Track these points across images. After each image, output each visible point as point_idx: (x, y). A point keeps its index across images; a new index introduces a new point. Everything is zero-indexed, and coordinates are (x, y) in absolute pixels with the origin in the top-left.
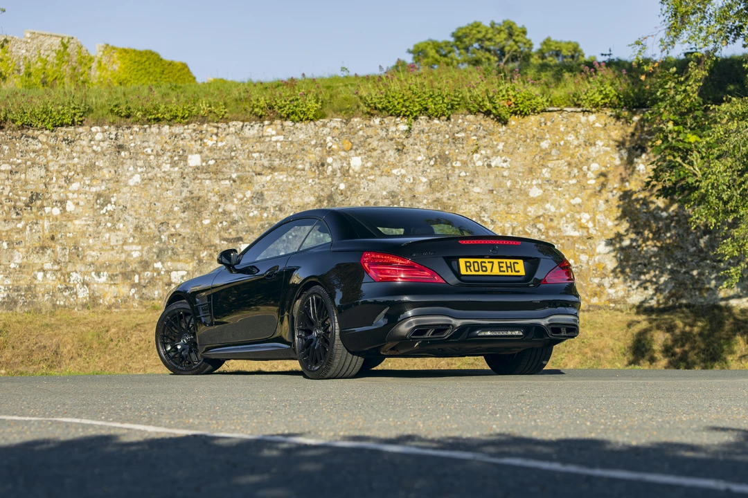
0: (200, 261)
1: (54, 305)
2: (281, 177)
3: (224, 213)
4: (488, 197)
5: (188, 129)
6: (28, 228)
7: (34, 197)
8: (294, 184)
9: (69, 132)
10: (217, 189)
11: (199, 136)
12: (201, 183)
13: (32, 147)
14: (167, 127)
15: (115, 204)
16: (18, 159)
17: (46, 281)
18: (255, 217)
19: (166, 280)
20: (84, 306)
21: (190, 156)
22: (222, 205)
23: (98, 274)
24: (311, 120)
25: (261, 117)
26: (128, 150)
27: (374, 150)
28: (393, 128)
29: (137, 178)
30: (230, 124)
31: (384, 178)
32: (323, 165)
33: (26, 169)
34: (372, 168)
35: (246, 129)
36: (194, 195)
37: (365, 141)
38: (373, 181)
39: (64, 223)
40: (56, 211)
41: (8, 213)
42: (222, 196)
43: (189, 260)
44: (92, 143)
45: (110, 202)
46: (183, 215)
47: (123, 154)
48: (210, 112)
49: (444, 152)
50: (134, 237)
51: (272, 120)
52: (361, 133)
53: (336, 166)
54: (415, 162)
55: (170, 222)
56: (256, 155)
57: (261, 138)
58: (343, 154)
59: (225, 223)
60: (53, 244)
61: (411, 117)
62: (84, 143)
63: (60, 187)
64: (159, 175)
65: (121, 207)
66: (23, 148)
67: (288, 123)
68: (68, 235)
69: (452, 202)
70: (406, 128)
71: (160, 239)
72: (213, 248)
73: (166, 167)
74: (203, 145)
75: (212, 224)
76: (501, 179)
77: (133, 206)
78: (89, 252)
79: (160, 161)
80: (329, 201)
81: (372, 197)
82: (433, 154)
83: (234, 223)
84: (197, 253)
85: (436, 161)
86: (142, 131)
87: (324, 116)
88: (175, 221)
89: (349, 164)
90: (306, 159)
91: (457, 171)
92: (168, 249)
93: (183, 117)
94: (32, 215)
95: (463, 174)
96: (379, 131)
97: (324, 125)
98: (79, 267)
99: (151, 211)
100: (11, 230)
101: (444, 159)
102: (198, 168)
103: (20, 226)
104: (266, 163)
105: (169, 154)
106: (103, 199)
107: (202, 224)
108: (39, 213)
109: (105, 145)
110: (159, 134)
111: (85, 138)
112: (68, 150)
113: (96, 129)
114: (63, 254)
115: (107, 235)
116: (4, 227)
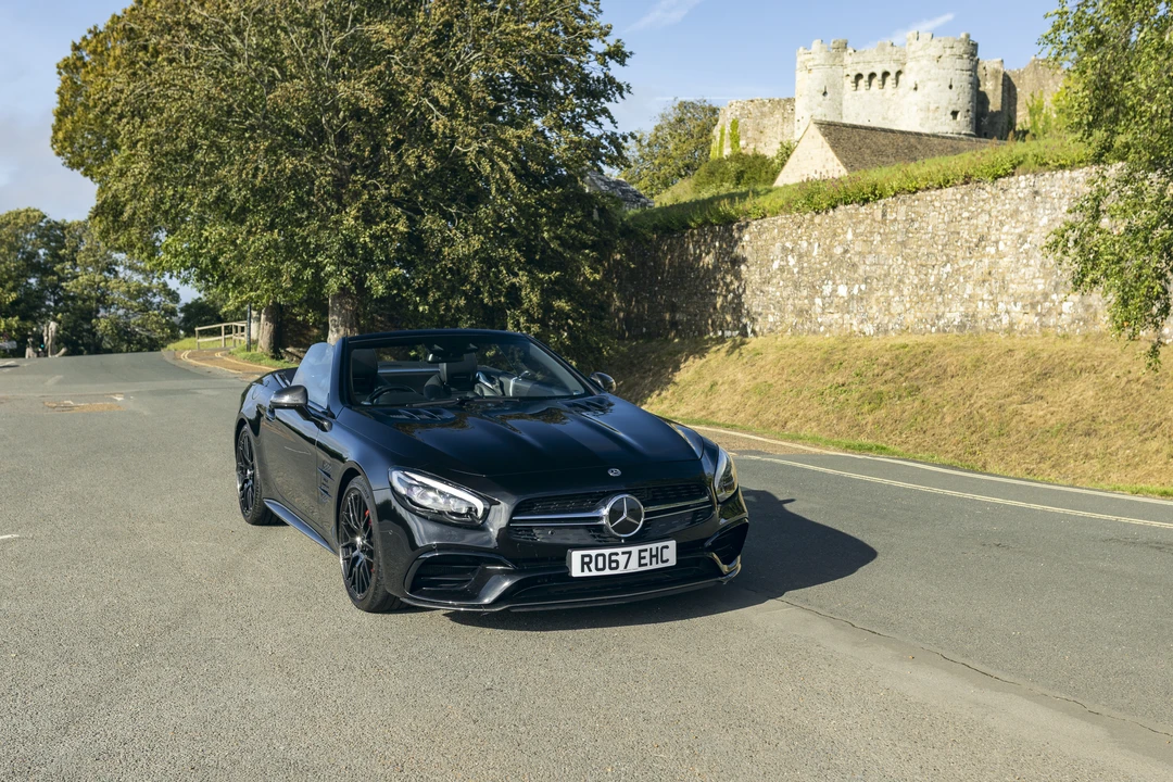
1: (987, 330)
6: (976, 265)
7: (981, 239)
9: (1005, 183)
13: (982, 197)
14: (1068, 172)
15: (1030, 243)
16: (973, 207)
17: (984, 309)
19: (1059, 311)
20: (1004, 330)
23: (1015, 304)
26: (1041, 195)
29: (1045, 220)
33: (977, 216)
39: (997, 260)
40: (993, 250)
41: (965, 253)
43: (1075, 293)
44: (1019, 190)
45: (1027, 242)
47: (1038, 198)
60: (990, 278)
63: (997, 230)
65: (1033, 246)
66: (977, 198)
68: (999, 270)
77: (1041, 245)
78: (1011, 285)
86: (1051, 177)
94: (979, 254)
98: (1005, 298)
103: (971, 263)
106: (1022, 238)
108: (983, 252)
109: (1026, 191)
110: (1062, 179)
111: (1014, 186)
112: (1003, 198)
113: (1022, 178)
114: (996, 287)
115: (1023, 271)
116: (962, 264)
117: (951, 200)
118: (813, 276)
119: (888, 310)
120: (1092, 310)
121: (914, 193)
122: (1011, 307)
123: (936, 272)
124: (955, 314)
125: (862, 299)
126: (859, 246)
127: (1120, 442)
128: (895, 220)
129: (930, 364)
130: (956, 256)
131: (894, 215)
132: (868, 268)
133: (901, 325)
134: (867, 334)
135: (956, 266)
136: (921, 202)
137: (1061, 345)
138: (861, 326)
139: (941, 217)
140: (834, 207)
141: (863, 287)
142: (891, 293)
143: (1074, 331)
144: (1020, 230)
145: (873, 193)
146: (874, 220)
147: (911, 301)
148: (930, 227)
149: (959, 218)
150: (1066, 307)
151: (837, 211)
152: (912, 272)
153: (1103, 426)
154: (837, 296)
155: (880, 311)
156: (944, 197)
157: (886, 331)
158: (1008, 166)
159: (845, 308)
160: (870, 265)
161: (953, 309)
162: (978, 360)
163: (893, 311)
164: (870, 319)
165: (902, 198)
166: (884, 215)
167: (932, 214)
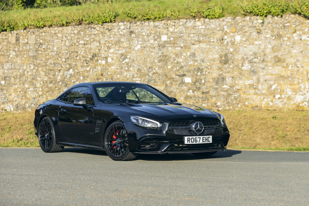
0: (166, 85)
2: (203, 46)
3: (178, 63)
4: (300, 55)
5: (162, 23)
6: (91, 70)
7: (94, 56)
8: (209, 49)
9: (109, 25)
10: (174, 51)
11: (167, 26)
12: (167, 49)
13: (93, 33)
14: (152, 22)
15: (129, 59)
16: (87, 38)
18: (191, 65)
21: (162, 36)
22: (177, 59)
24: (218, 18)
25: (194, 17)
26: (135, 33)
27: (246, 32)
28: (255, 22)
29: (139, 47)
30: (181, 20)
31: (251, 46)
32: (222, 40)
33: (91, 43)
34: (245, 41)
35: (188, 23)
36: (164, 54)
37: (242, 28)
38: (246, 47)
39: (107, 68)
40: (104, 62)
41: (83, 63)
42: (177, 55)
43: (162, 85)
44: (119, 30)
45: (127, 58)
46: (159, 64)
47: (133, 35)
48: (172, 15)
49: (279, 33)
50: (137, 74)
51: (200, 18)
52: (240, 24)
53: (229, 40)
54: (266, 38)
55: (153, 67)
56: (192, 35)
57: (194, 27)
58: (232, 34)
59: (178, 68)
60: (102, 77)
61: (263, 16)
62: (116, 30)
63: (105, 51)
64: (148, 45)
65: (132, 60)
66: (90, 33)
67: (207, 20)
68: (109, 73)
69: (283, 57)
70: (261, 21)
71: (149, 75)
72: (172, 79)
73: (152, 41)
74: (168, 30)
75: (172, 68)
76: (306, 46)
77: (137, 60)
79: (149, 39)
80: (225, 57)
81: (245, 55)
82: (274, 34)
84: (165, 82)
85: (275, 37)
86: (141, 24)
87: (223, 16)
88: (155, 67)
89: (235, 39)
90: (215, 37)
91: (285, 42)
92: (152, 80)
93: (159, 18)
94: (93, 64)
95: (288, 43)
96: (249, 23)
97: (223, 21)
99: (145, 62)
100: (84, 71)
101: (279, 36)
102: (166, 42)
103: (88, 69)
104: (197, 39)
105: (153, 35)
106: (124, 56)
107: (167, 68)
108: (96, 63)
109: (125, 31)
110: (149, 26)
111: (116, 28)
112: (109, 34)
113: (121, 23)
116: (81, 70)
117: (71, 33)
121: (43, 28)
123: (61, 74)
128: (27, 43)
130: (76, 65)
131: (26, 40)
134: (8, 110)
135: (76, 71)
136: (47, 34)
138: (2, 106)
139: (63, 42)
142: (26, 86)
146: (8, 42)
147: (43, 91)
148: (55, 48)
149: (77, 44)
152: (43, 74)
155: (18, 96)
156: (65, 31)
157: (24, 108)
160: (8, 70)
163: (28, 96)
164: (10, 101)
165: (31, 30)
166: (17, 40)
167: (56, 41)
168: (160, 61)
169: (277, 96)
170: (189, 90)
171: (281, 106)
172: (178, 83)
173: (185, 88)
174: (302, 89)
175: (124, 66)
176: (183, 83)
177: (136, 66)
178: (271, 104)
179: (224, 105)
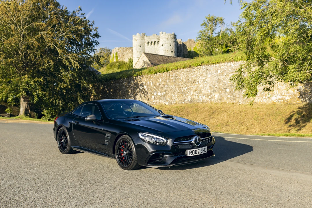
0: (220, 93)
1: (197, 102)
3: (224, 83)
5: (218, 65)
7: (194, 81)
9: (199, 67)
10: (223, 77)
11: (220, 66)
12: (220, 76)
13: (194, 71)
16: (192, 73)
17: (196, 97)
20: (201, 102)
21: (218, 71)
22: (224, 81)
23: (204, 96)
25: (231, 61)
29: (210, 76)
30: (225, 63)
33: (193, 75)
35: (228, 64)
36: (219, 79)
39: (198, 86)
40: (197, 83)
41: (190, 84)
43: (218, 93)
46: (217, 83)
47: (208, 71)
48: (222, 61)
50: (209, 88)
51: (233, 62)
55: (215, 85)
56: (229, 70)
57: (230, 66)
59: (224, 85)
60: (197, 90)
62: (202, 69)
63: (198, 78)
64: (213, 75)
65: (207, 82)
67: (235, 62)
68: (199, 88)
71: (213, 89)
72: (222, 90)
73: (214, 73)
74: (220, 68)
75: (222, 85)
77: (209, 82)
78: (202, 92)
83: (226, 85)
86: (211, 66)
92: (215, 91)
93: (218, 62)
94: (194, 84)
98: (201, 95)
99: (212, 83)
102: (220, 73)
103: (192, 86)
105: (215, 70)
106: (204, 80)
107: (220, 85)
109: (205, 69)
110: (213, 66)
112: (199, 71)
113: (203, 66)
114: (199, 92)
115: (205, 88)
116: (190, 87)
117: (186, 72)
118: (151, 91)
119: (172, 98)
120: (222, 97)
121: (177, 70)
122: (203, 97)
123: (183, 89)
124: (189, 99)
125: (165, 96)
126: (163, 83)
127: (235, 127)
128: (172, 76)
129: (185, 111)
130: (188, 85)
131: (172, 75)
132: (166, 88)
133: (175, 102)
134: (166, 104)
135: (188, 87)
136: (179, 72)
137: (216, 105)
138: (165, 103)
139: (184, 75)
140: (156, 73)
141: (165, 93)
142: (172, 94)
143: (218, 102)
144: (204, 78)
145: (166, 70)
146: (167, 76)
147: (177, 96)
148: (181, 78)
149: (188, 76)
150: (216, 96)
151: (157, 75)
152: (177, 89)
153: (230, 124)
154: (158, 95)
156: (184, 71)
157: (171, 104)
158: (200, 63)
159: (160, 98)
161: (188, 98)
162: (197, 110)
163: (173, 99)
164: (167, 101)
165: (174, 71)
166: (169, 75)
167: (182, 75)
168: (217, 82)
169: (264, 97)
170: (228, 95)
171: (266, 102)
172: (224, 92)
173: (227, 94)
174: (275, 94)
175: (204, 85)
176: (226, 92)
177: (209, 84)
178: (261, 101)
179: (242, 102)
